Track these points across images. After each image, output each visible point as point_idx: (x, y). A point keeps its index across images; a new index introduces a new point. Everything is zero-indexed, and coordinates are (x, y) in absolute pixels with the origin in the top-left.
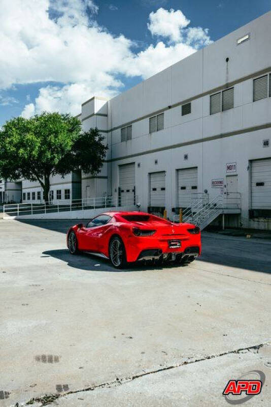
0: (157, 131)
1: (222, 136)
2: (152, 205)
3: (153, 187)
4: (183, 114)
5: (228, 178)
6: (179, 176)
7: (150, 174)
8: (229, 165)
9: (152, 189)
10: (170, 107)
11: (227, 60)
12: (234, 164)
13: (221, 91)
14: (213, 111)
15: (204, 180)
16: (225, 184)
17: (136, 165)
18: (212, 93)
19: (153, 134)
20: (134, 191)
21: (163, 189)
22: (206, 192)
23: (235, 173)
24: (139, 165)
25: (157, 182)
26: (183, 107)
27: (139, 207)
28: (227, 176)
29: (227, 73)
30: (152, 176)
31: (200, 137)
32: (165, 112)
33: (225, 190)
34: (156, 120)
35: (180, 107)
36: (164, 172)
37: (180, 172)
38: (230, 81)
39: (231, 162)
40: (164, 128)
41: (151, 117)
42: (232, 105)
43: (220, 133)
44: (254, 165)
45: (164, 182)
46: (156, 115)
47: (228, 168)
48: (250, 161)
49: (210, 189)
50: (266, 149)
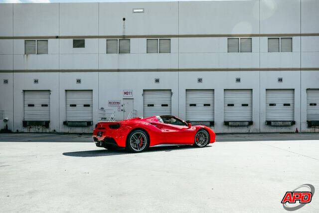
0: (38, 54)
1: (118, 71)
2: (26, 120)
3: (27, 103)
4: (75, 46)
7: (24, 91)
8: (125, 91)
9: (26, 106)
10: (57, 37)
11: (124, 19)
12: (130, 91)
13: (118, 39)
14: (109, 51)
15: (100, 100)
16: (122, 103)
18: (109, 38)
19: (31, 56)
21: (46, 106)
22: (102, 108)
23: (131, 97)
24: (6, 82)
25: (38, 100)
27: (6, 121)
28: (124, 99)
29: (124, 28)
30: (26, 93)
31: (96, 68)
32: (49, 40)
33: (122, 108)
34: (36, 44)
35: (71, 40)
36: (49, 91)
37: (68, 92)
38: (127, 34)
39: (127, 89)
40: (49, 53)
41: (28, 40)
42: (129, 51)
43: (116, 68)
44: (146, 93)
45: (48, 100)
46: (36, 40)
47: (125, 93)
48: (144, 90)
49: (106, 107)
50: (157, 84)
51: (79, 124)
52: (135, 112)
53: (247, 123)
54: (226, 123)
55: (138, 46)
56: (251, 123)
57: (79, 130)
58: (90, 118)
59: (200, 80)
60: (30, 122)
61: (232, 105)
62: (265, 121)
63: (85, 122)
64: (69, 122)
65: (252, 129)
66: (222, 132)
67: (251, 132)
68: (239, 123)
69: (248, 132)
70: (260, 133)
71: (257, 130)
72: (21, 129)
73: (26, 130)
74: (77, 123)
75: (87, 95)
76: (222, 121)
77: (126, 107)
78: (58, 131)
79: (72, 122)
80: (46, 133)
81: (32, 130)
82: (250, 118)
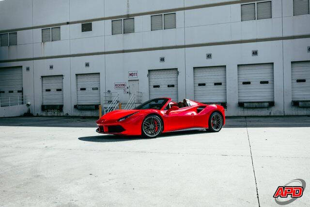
0: (52, 41)
1: (123, 51)
2: (44, 104)
3: (46, 88)
4: (83, 31)
5: (130, 82)
6: (79, 80)
7: (42, 77)
8: (131, 73)
9: (44, 91)
10: (68, 23)
12: (135, 72)
13: (123, 19)
14: (114, 32)
15: (107, 83)
16: (128, 86)
17: (24, 69)
18: (114, 19)
19: (47, 43)
20: (21, 91)
21: (60, 90)
22: (109, 91)
23: (136, 79)
24: (28, 69)
25: (53, 85)
26: (82, 25)
27: (28, 105)
28: (129, 81)
29: (128, 7)
30: (44, 79)
31: (103, 51)
32: (61, 26)
33: (128, 90)
34: (51, 32)
35: (80, 25)
36: (62, 76)
37: (79, 77)
38: (131, 13)
39: (133, 70)
40: (61, 39)
41: (45, 28)
42: (133, 31)
43: (121, 49)
44: (152, 73)
45: (61, 84)
46: (51, 28)
47: (130, 75)
48: (149, 71)
49: (113, 89)
50: (162, 63)
51: (89, 107)
52: (140, 94)
53: (266, 104)
54: (241, 105)
55: (142, 24)
56: (272, 104)
57: (88, 114)
58: (98, 101)
59: (209, 56)
60: (47, 106)
61: (249, 83)
62: (290, 101)
63: (93, 105)
64: (79, 105)
65: (274, 111)
66: (235, 115)
67: (272, 114)
68: (256, 104)
69: (268, 114)
70: (285, 116)
71: (280, 112)
72: (40, 113)
73: (44, 114)
74: (86, 107)
75: (95, 78)
76: (236, 102)
77: (131, 90)
78: (70, 115)
79: (82, 105)
80: (61, 116)
81: (49, 114)
82: (270, 97)
